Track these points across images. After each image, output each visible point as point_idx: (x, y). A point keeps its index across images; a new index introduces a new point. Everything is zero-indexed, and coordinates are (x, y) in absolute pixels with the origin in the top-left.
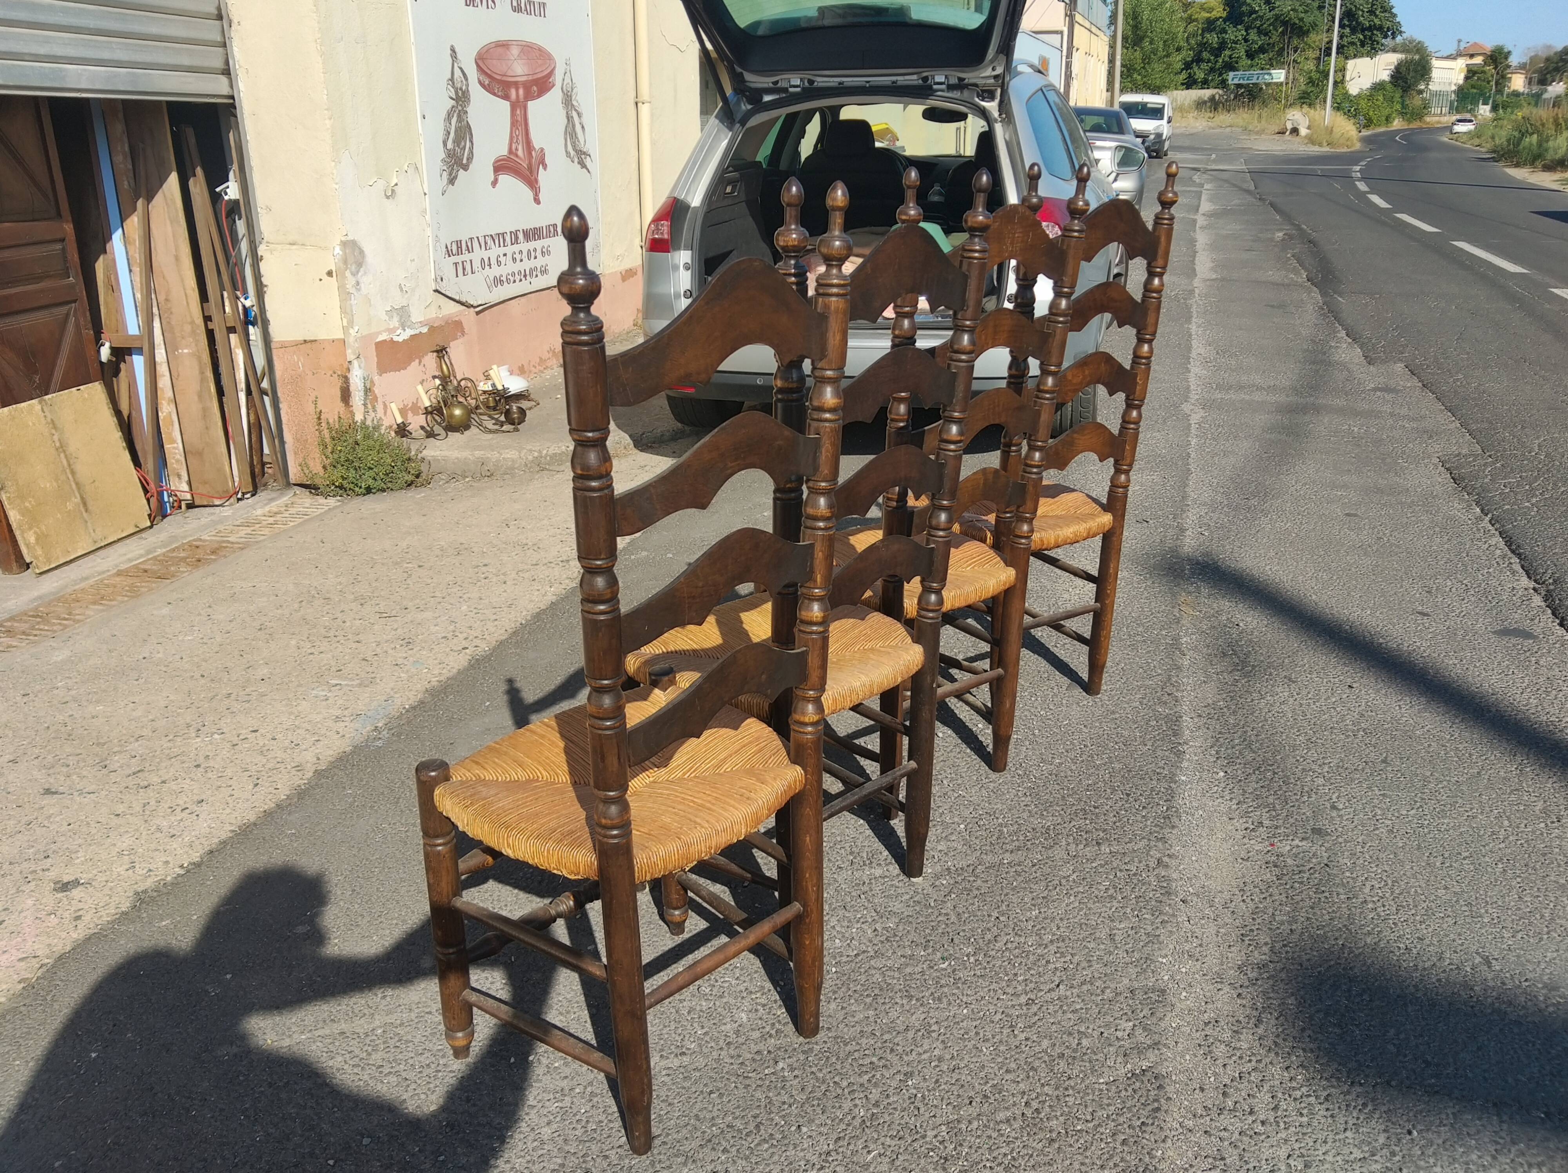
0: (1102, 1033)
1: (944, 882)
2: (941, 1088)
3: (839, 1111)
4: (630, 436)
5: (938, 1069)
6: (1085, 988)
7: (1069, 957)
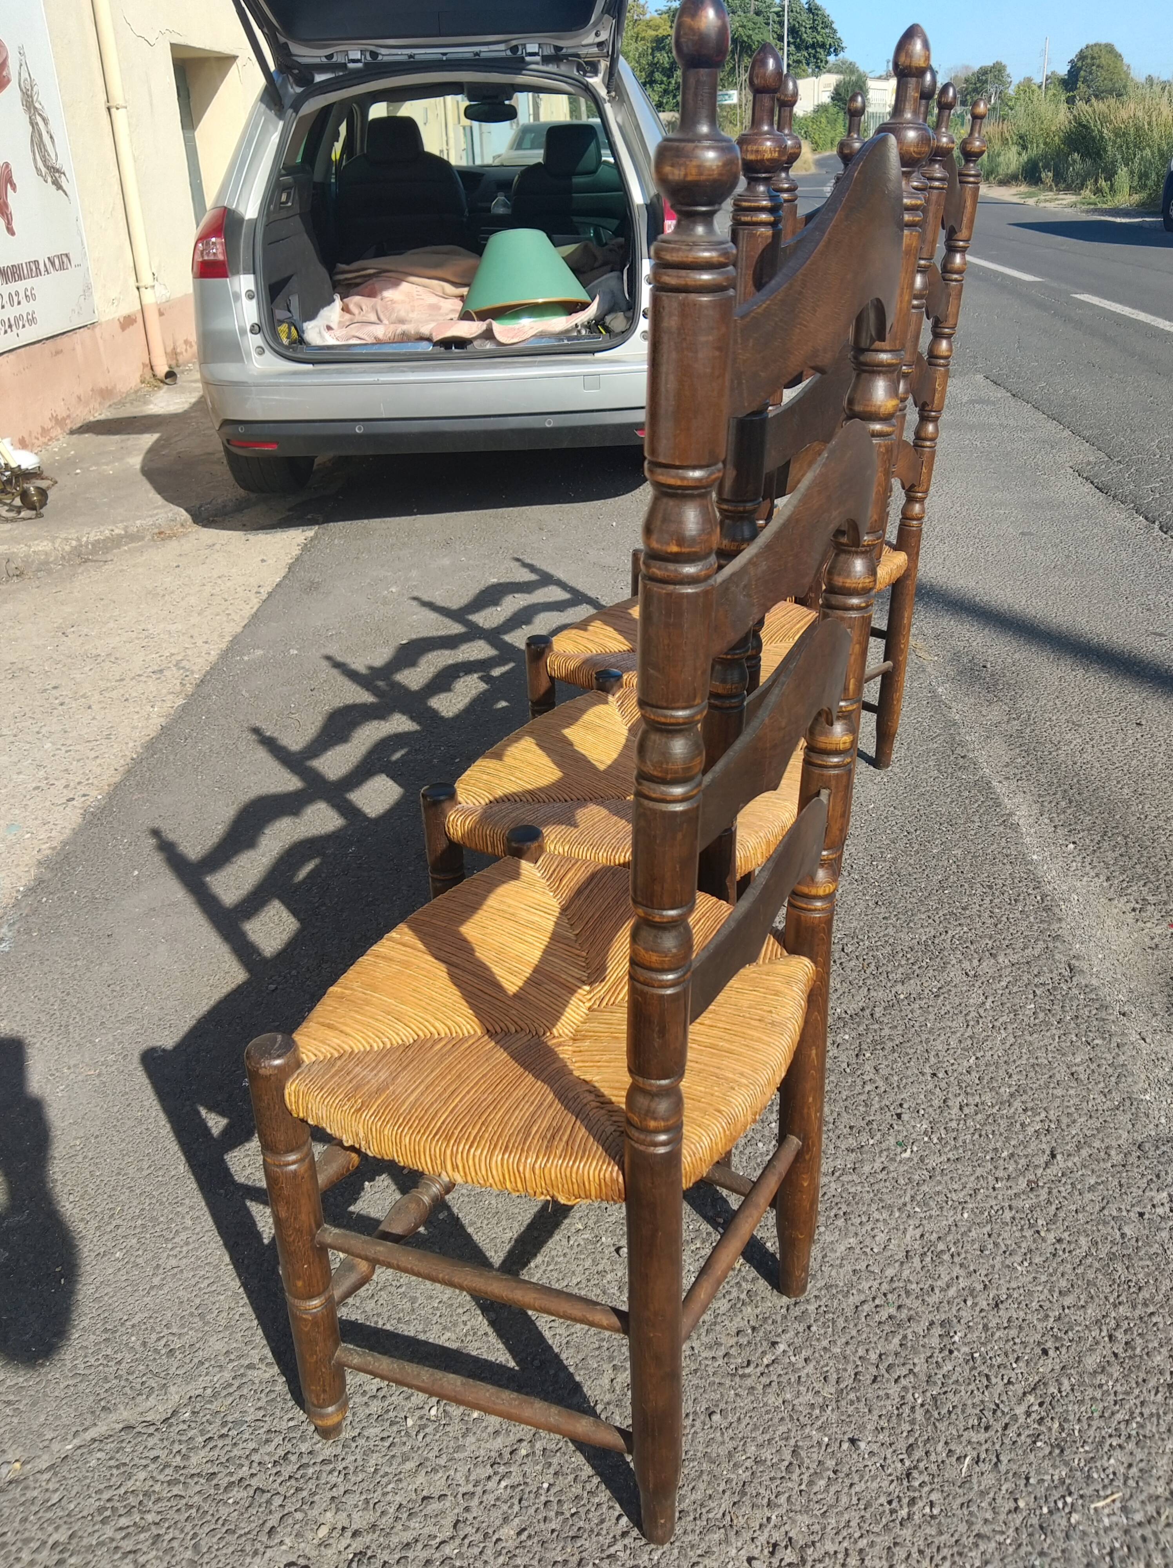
0: (1141, 1215)
1: (847, 1037)
2: (996, 1337)
3: (889, 1402)
4: (186, 510)
5: (978, 1309)
6: (1084, 1152)
7: (1043, 1115)
